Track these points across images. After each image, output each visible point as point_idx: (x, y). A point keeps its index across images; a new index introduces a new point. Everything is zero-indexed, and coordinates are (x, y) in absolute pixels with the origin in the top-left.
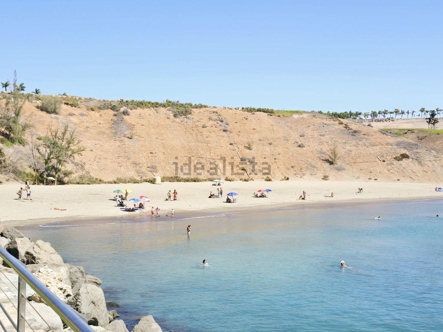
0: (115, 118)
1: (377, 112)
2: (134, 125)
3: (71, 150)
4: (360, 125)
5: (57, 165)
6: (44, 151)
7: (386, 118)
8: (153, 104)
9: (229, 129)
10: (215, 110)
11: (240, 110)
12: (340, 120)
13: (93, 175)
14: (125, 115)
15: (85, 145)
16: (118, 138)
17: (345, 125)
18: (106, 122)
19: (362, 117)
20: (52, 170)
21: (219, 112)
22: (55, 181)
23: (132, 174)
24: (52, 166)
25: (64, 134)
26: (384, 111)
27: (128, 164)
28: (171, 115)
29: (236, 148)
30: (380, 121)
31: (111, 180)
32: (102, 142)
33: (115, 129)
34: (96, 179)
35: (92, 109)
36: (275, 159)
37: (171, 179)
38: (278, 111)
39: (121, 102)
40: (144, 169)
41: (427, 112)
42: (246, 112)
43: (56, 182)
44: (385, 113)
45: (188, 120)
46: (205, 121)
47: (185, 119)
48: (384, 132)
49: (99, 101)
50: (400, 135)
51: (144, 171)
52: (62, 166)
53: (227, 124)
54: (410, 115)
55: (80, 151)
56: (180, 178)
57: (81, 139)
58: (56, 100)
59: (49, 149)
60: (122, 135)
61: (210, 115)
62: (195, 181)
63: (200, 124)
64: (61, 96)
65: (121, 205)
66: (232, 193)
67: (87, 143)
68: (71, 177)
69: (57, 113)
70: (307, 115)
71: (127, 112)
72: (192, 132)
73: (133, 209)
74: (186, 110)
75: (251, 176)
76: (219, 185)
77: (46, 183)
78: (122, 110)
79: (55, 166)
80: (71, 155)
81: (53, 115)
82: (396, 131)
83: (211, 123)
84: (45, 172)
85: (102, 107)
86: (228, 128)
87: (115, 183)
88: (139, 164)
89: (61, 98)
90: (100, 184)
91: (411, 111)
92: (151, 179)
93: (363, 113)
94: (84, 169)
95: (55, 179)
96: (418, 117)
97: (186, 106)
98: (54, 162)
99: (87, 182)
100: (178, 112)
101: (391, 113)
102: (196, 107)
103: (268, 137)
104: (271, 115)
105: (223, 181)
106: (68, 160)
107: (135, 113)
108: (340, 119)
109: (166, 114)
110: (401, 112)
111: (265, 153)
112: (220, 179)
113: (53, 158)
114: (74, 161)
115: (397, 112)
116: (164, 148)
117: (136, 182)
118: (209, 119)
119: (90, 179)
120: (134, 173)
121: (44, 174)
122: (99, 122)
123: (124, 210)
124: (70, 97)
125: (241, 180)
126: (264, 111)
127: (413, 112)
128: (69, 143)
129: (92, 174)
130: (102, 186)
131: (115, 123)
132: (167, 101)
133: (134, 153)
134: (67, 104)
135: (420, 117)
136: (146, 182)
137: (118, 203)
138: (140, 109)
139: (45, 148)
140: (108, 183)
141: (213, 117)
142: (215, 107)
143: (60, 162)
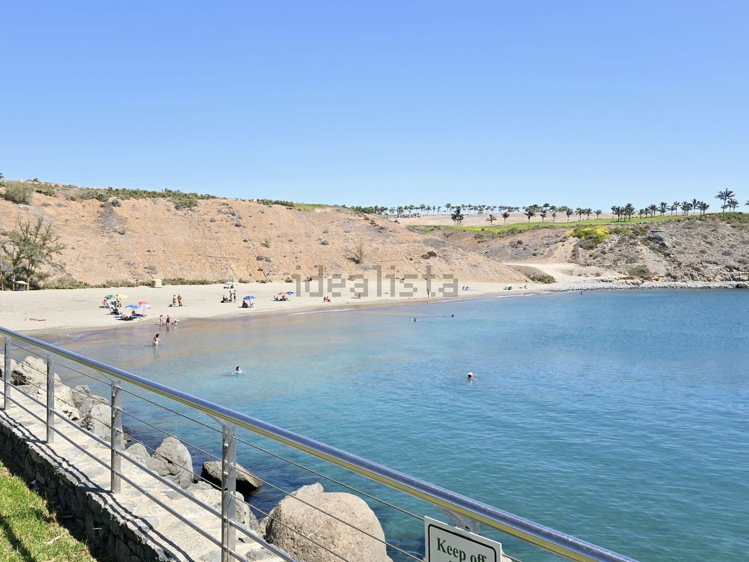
0: (102, 210)
1: (403, 207)
2: (126, 218)
3: (48, 247)
4: (387, 221)
5: (29, 266)
6: (12, 249)
7: (412, 213)
8: (149, 193)
9: (242, 224)
10: (225, 201)
11: (254, 201)
12: (365, 216)
13: (76, 277)
14: (115, 206)
15: (65, 242)
16: (106, 234)
17: (371, 221)
18: (91, 214)
19: (388, 212)
20: (23, 272)
21: (230, 204)
22: (26, 285)
23: (125, 276)
24: (23, 267)
25: (38, 228)
26: (409, 206)
27: (120, 264)
28: (173, 207)
29: (250, 245)
30: (406, 217)
31: (99, 283)
32: (86, 239)
33: (102, 223)
34: (80, 282)
35: (73, 199)
36: (296, 258)
37: (174, 282)
38: (298, 205)
39: (109, 190)
40: (140, 270)
41: (453, 208)
42: (262, 205)
43: (28, 286)
44: (411, 209)
45: (192, 212)
46: (213, 214)
47: (190, 211)
48: (411, 228)
49: (81, 189)
50: (427, 232)
51: (140, 272)
52: (35, 268)
53: (240, 218)
54: (436, 210)
55: (58, 250)
56: (185, 281)
57: (60, 235)
58: (25, 188)
59: (18, 247)
60: (112, 230)
61: (219, 208)
62: (203, 284)
63: (209, 217)
64: (32, 183)
65: (115, 312)
66: (249, 297)
67: (66, 238)
68: (48, 280)
69: (27, 204)
70: (330, 209)
71: (117, 202)
72: (198, 227)
73: (130, 318)
74: (190, 201)
75: (269, 277)
76: (232, 287)
77: (15, 287)
78: (111, 200)
79: (27, 268)
80: (47, 254)
81: (22, 206)
82: (422, 228)
83: (220, 216)
84: (13, 274)
85: (85, 196)
86: (242, 222)
87: (104, 286)
88: (134, 264)
89: (32, 184)
90: (85, 288)
91: (437, 207)
92: (150, 282)
93: (389, 208)
94: (65, 271)
95: (27, 283)
96: (444, 213)
97: (191, 196)
98: (25, 262)
99: (69, 287)
100: (181, 203)
101: (416, 208)
102: (202, 198)
103: (288, 233)
104: (290, 209)
105: (236, 283)
106: (43, 260)
107: (127, 204)
108: (365, 214)
109: (165, 205)
110: (427, 208)
111: (284, 251)
112: (233, 281)
113: (23, 258)
114: (50, 261)
115: (423, 207)
116: (165, 245)
117: (130, 285)
118: (219, 211)
119: (72, 283)
120: (127, 276)
121: (12, 277)
122: (81, 214)
123: (120, 318)
124: (44, 184)
125: (257, 281)
126: (283, 204)
127: (439, 208)
128: (45, 239)
129: (74, 277)
130: (88, 290)
131: (102, 215)
132: (166, 190)
133: (127, 251)
134: (40, 192)
135: (446, 213)
136: (143, 285)
137: (112, 310)
138: (134, 199)
139: (13, 245)
140: (96, 287)
141: (222, 210)
142: (225, 198)
143: (32, 262)
